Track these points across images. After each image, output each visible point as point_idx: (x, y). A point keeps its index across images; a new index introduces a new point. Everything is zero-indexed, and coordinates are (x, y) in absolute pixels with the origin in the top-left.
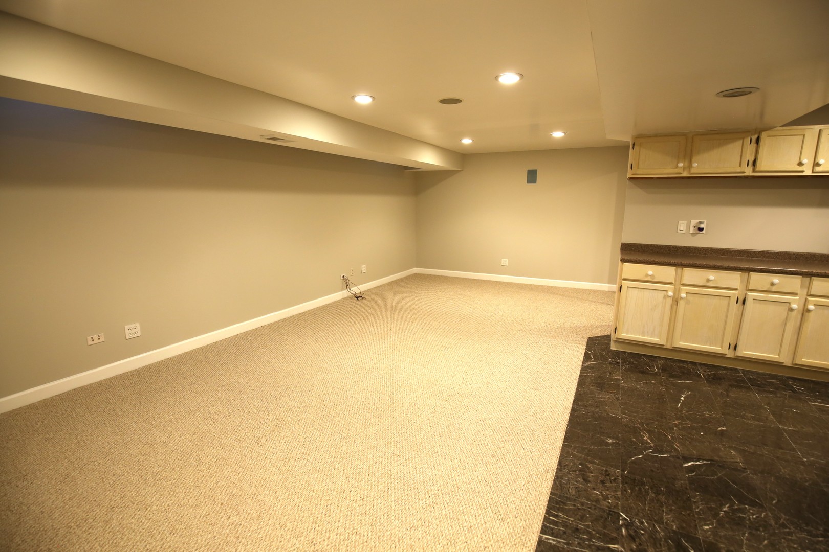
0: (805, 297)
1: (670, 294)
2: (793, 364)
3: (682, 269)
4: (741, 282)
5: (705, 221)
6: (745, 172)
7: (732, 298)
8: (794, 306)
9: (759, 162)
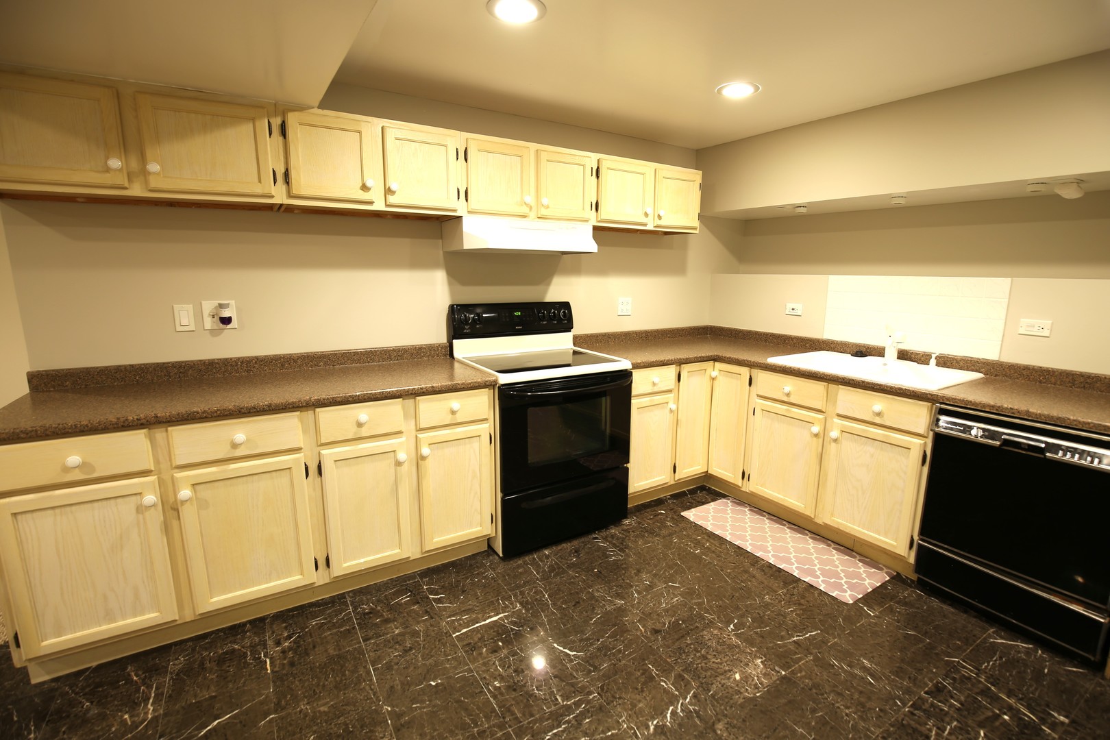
0: (414, 433)
1: (150, 498)
2: (422, 554)
3: (167, 431)
4: (305, 431)
5: (232, 303)
6: (273, 197)
7: (294, 470)
8: (402, 456)
9: (293, 175)
